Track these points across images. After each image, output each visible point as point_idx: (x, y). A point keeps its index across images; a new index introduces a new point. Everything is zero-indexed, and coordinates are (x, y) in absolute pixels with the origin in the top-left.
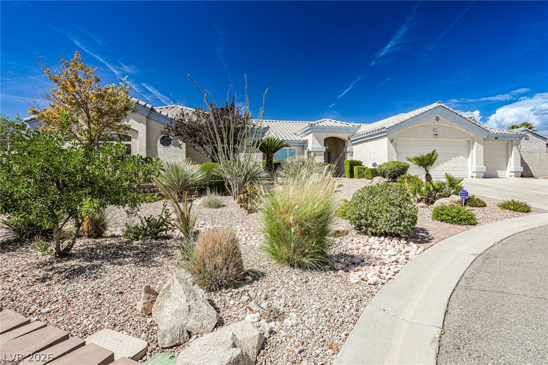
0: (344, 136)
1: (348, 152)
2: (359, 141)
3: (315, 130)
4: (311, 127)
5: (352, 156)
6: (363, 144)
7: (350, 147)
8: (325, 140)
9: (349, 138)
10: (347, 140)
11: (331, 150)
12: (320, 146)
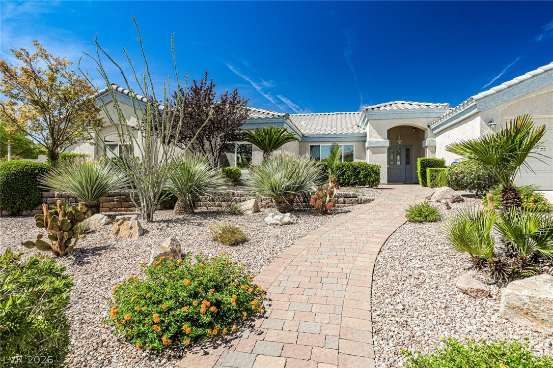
0: (420, 123)
1: (427, 147)
2: (441, 128)
3: (373, 117)
4: (367, 114)
5: (434, 152)
6: (447, 133)
7: (430, 139)
8: (388, 131)
9: (429, 126)
10: (426, 129)
11: (411, 146)
12: (381, 140)
